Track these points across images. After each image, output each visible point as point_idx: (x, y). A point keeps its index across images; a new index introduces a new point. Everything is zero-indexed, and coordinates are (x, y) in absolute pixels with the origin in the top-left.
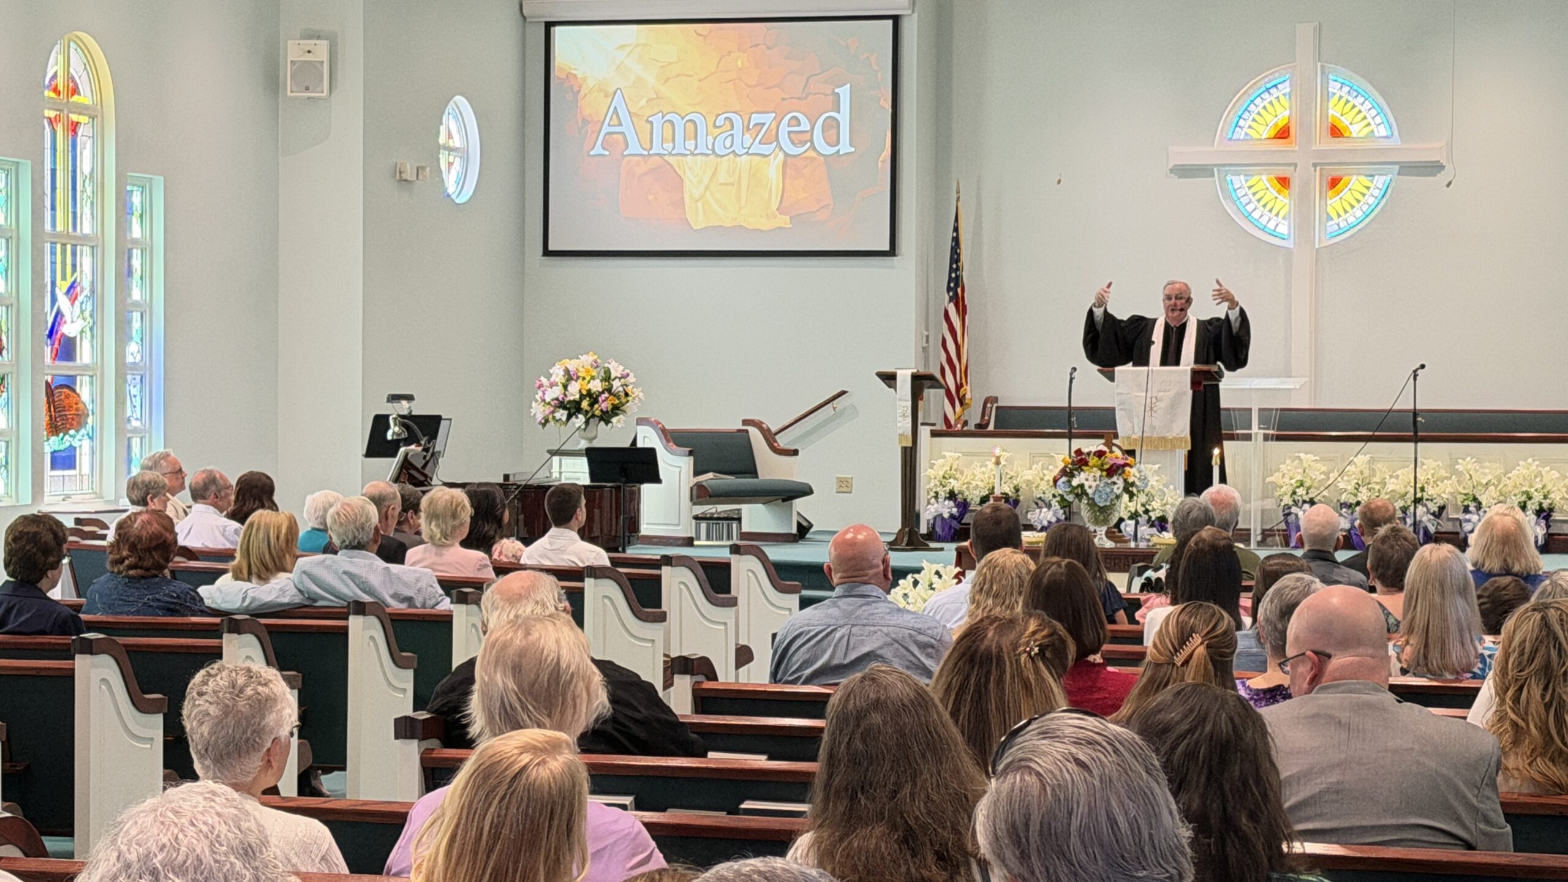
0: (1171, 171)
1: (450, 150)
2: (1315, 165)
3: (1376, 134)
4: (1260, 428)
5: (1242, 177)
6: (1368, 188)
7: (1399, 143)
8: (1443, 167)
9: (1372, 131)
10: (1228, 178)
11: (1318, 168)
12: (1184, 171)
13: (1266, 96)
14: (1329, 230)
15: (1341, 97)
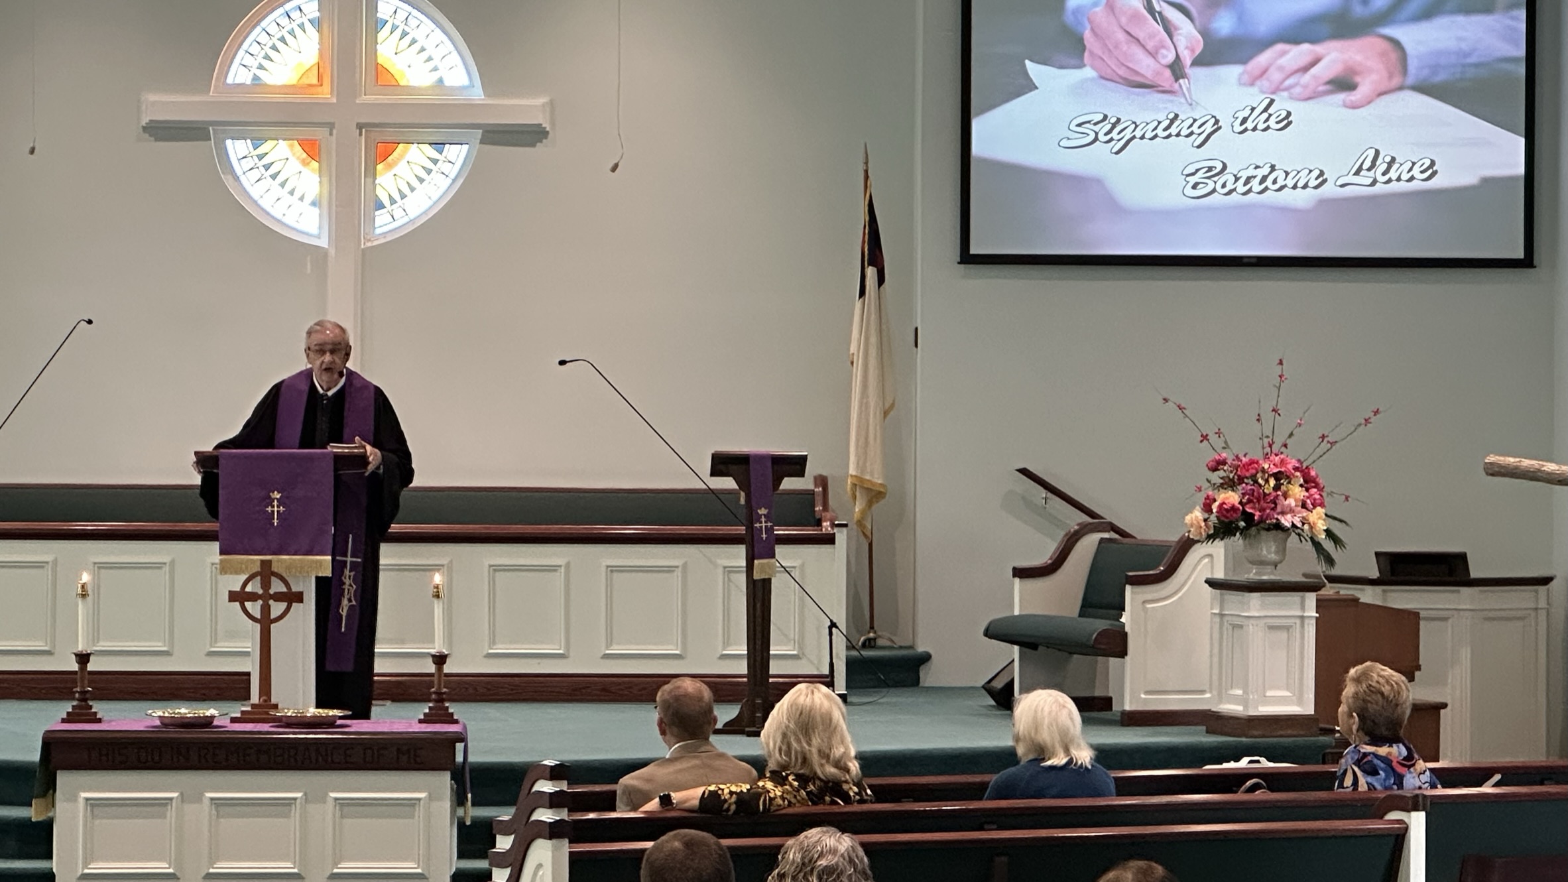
0: (145, 129)
2: (360, 127)
3: (447, 83)
5: (249, 141)
6: (435, 162)
7: (483, 97)
8: (548, 132)
9: (441, 81)
10: (229, 142)
11: (364, 130)
12: (161, 131)
13: (284, 21)
14: (378, 222)
15: (394, 28)
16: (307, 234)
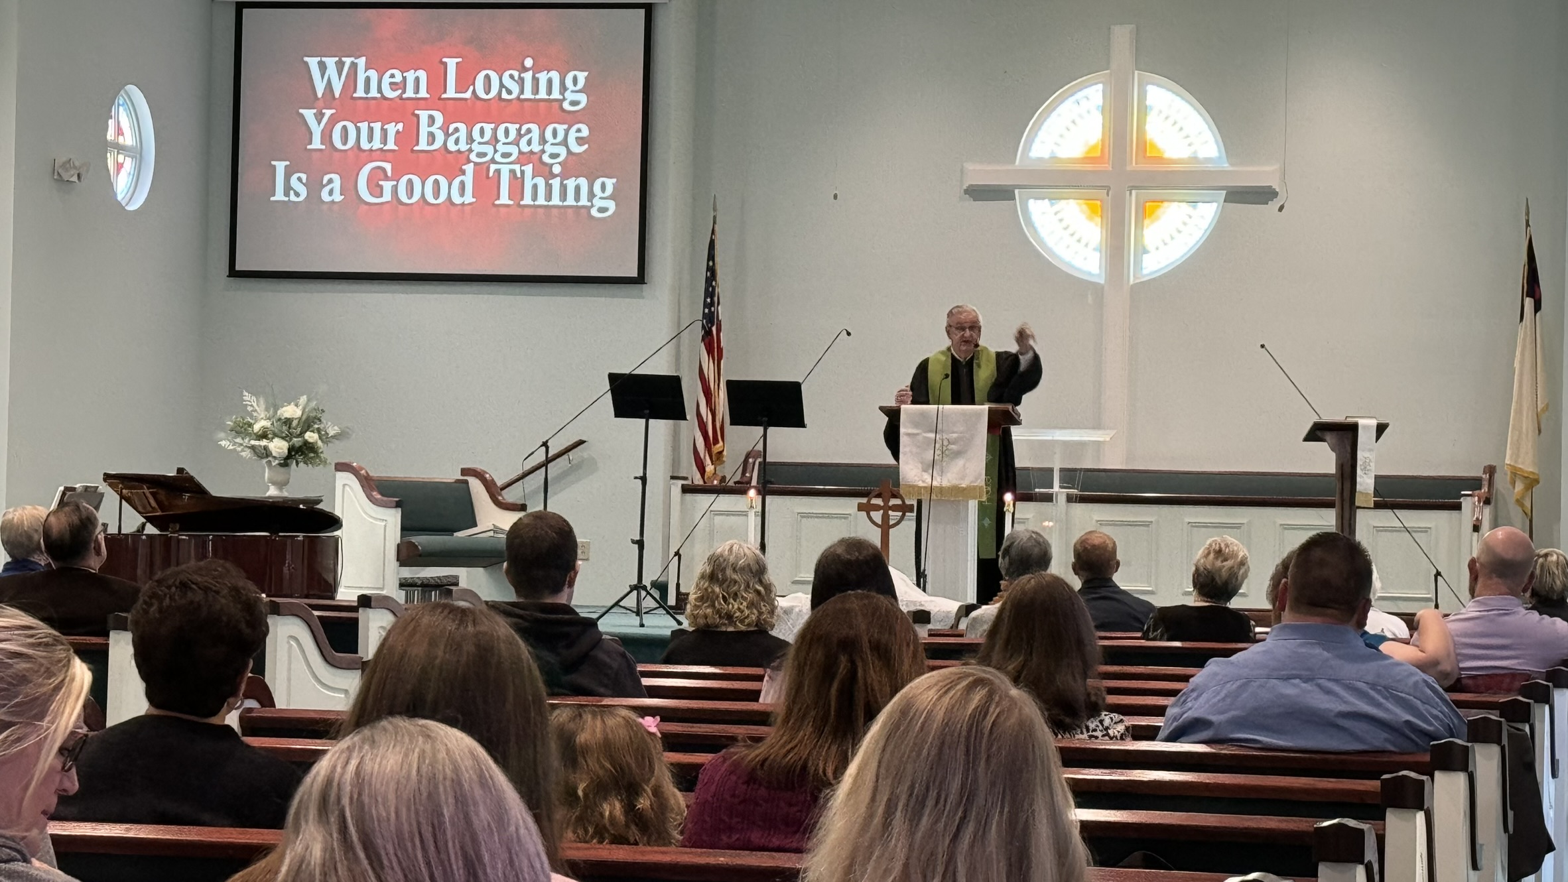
0: (967, 192)
1: (120, 148)
2: (1130, 188)
3: (1200, 155)
4: (1061, 487)
5: (1047, 200)
6: (1190, 216)
7: (1227, 166)
8: (1277, 193)
9: (1195, 152)
10: (1031, 202)
11: (1134, 192)
12: (978, 193)
13: (1075, 107)
14: (1144, 263)
15: (1160, 112)
16: (1090, 274)
